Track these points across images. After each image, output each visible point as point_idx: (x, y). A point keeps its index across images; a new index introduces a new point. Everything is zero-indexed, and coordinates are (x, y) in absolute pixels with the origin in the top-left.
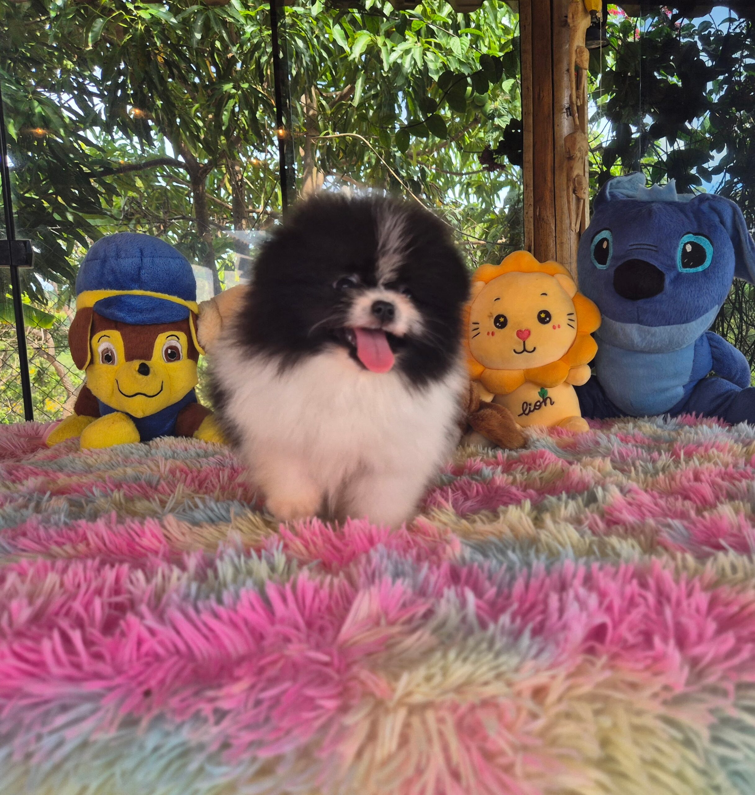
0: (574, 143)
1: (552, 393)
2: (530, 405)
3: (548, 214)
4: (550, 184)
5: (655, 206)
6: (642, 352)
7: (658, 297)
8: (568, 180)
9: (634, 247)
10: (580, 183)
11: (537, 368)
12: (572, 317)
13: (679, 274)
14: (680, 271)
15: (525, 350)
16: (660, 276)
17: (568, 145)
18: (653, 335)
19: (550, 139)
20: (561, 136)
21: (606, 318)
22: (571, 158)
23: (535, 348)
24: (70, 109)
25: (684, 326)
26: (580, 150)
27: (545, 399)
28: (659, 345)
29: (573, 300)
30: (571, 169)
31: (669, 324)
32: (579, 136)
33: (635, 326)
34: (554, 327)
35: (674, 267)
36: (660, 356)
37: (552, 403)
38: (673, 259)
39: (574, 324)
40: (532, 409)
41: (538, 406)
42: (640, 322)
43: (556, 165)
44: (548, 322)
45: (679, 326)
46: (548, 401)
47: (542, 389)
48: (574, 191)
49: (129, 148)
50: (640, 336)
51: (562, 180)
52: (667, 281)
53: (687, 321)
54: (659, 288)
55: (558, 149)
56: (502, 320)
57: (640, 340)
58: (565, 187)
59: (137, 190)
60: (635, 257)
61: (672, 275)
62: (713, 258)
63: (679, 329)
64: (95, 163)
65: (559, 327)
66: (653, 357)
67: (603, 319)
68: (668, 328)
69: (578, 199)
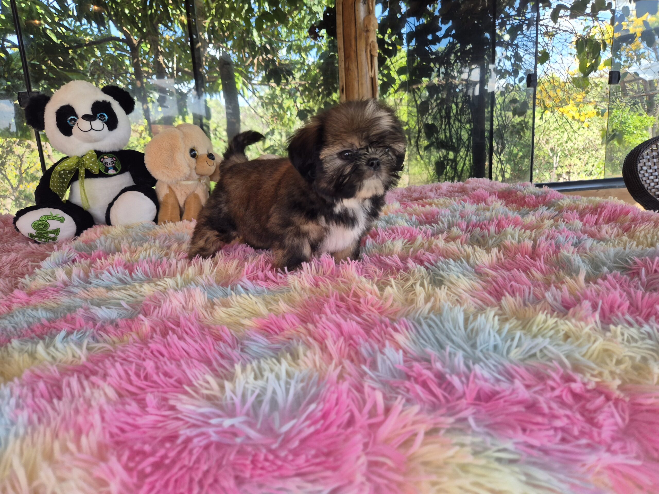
0: (370, 21)
3: (353, 66)
4: (354, 48)
8: (367, 44)
10: (374, 47)
17: (366, 22)
19: (353, 18)
20: (359, 17)
22: (367, 31)
24: (54, 8)
26: (373, 26)
30: (367, 38)
32: (371, 16)
43: (358, 35)
48: (370, 51)
49: (89, 31)
51: (362, 45)
55: (358, 25)
58: (364, 49)
59: (96, 57)
64: (71, 41)
69: (372, 56)
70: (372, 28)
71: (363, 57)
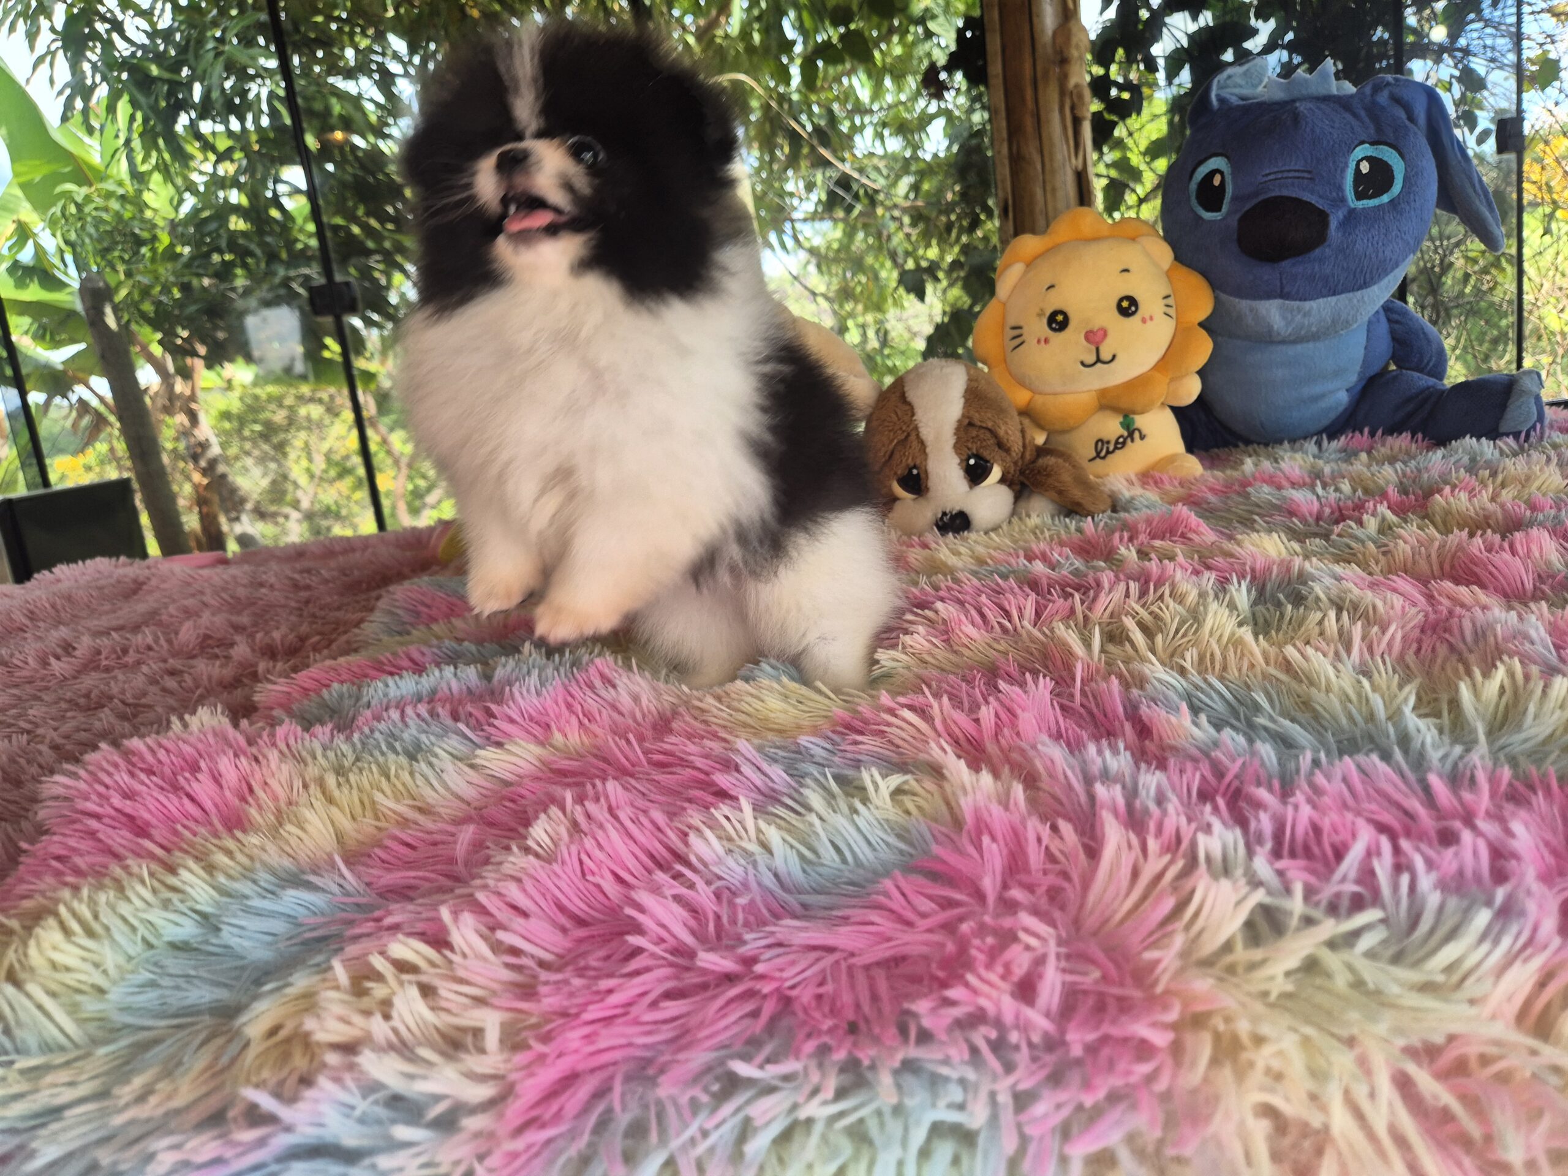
0: (1069, 38)
1: (1140, 421)
2: (1108, 442)
3: (1031, 150)
4: (1030, 104)
5: (1301, 107)
6: (1283, 342)
7: (1317, 251)
8: (1063, 92)
9: (1272, 177)
10: (1080, 96)
11: (1117, 387)
12: (1170, 301)
13: (1352, 211)
14: (1352, 206)
15: (1099, 360)
16: (1322, 218)
17: (1060, 40)
18: (1307, 314)
19: (1027, 35)
20: (1043, 31)
21: (1224, 297)
22: (1063, 61)
23: (1114, 357)
25: (1359, 294)
26: (1077, 47)
27: (1131, 432)
28: (1314, 329)
29: (1168, 274)
30: (1064, 78)
31: (1334, 294)
32: (1072, 24)
33: (1278, 302)
34: (1144, 321)
35: (1343, 200)
36: (1311, 345)
37: (1142, 437)
38: (1340, 188)
39: (1172, 312)
40: (1111, 448)
41: (1120, 444)
42: (1284, 295)
43: (1039, 75)
44: (1134, 313)
45: (1351, 295)
46: (1137, 435)
47: (1126, 416)
48: (1072, 109)
50: (1284, 318)
51: (1051, 95)
52: (1333, 224)
53: (1365, 285)
54: (1320, 237)
55: (1040, 51)
56: (1060, 318)
57: (1283, 324)
58: (1056, 107)
60: (1276, 193)
61: (1341, 214)
62: (1406, 179)
63: (1350, 300)
65: (1151, 318)
66: (1299, 348)
67: (1216, 298)
68: (1332, 300)
69: (1077, 122)
70: (1075, 53)
71: (1055, 125)
